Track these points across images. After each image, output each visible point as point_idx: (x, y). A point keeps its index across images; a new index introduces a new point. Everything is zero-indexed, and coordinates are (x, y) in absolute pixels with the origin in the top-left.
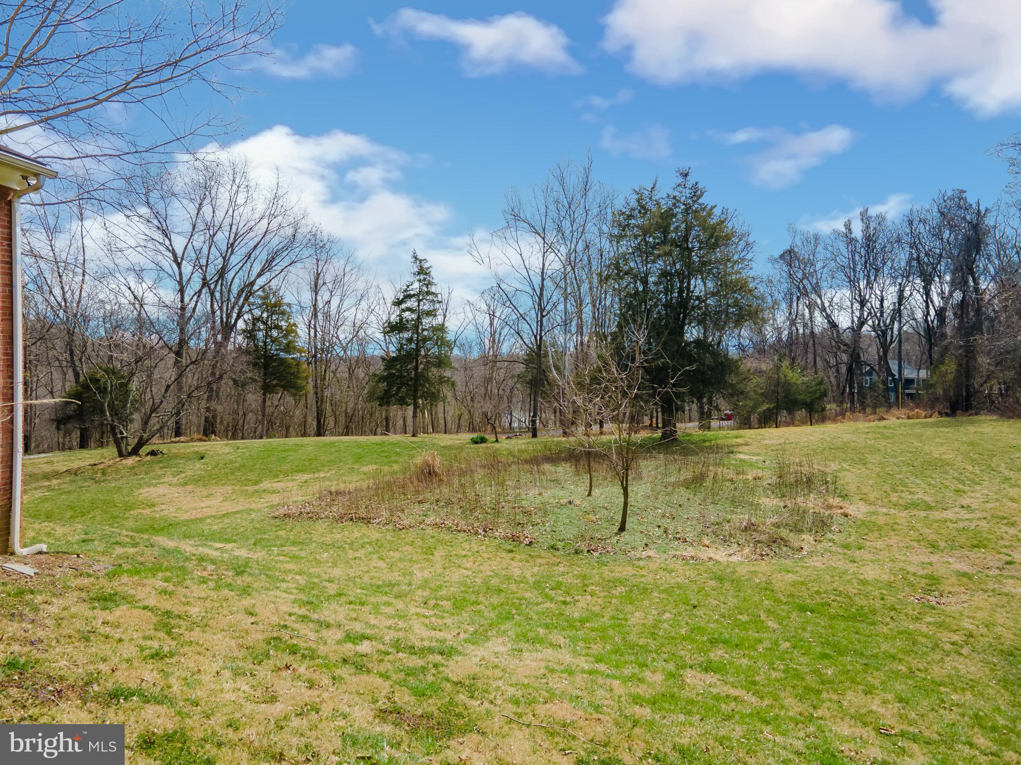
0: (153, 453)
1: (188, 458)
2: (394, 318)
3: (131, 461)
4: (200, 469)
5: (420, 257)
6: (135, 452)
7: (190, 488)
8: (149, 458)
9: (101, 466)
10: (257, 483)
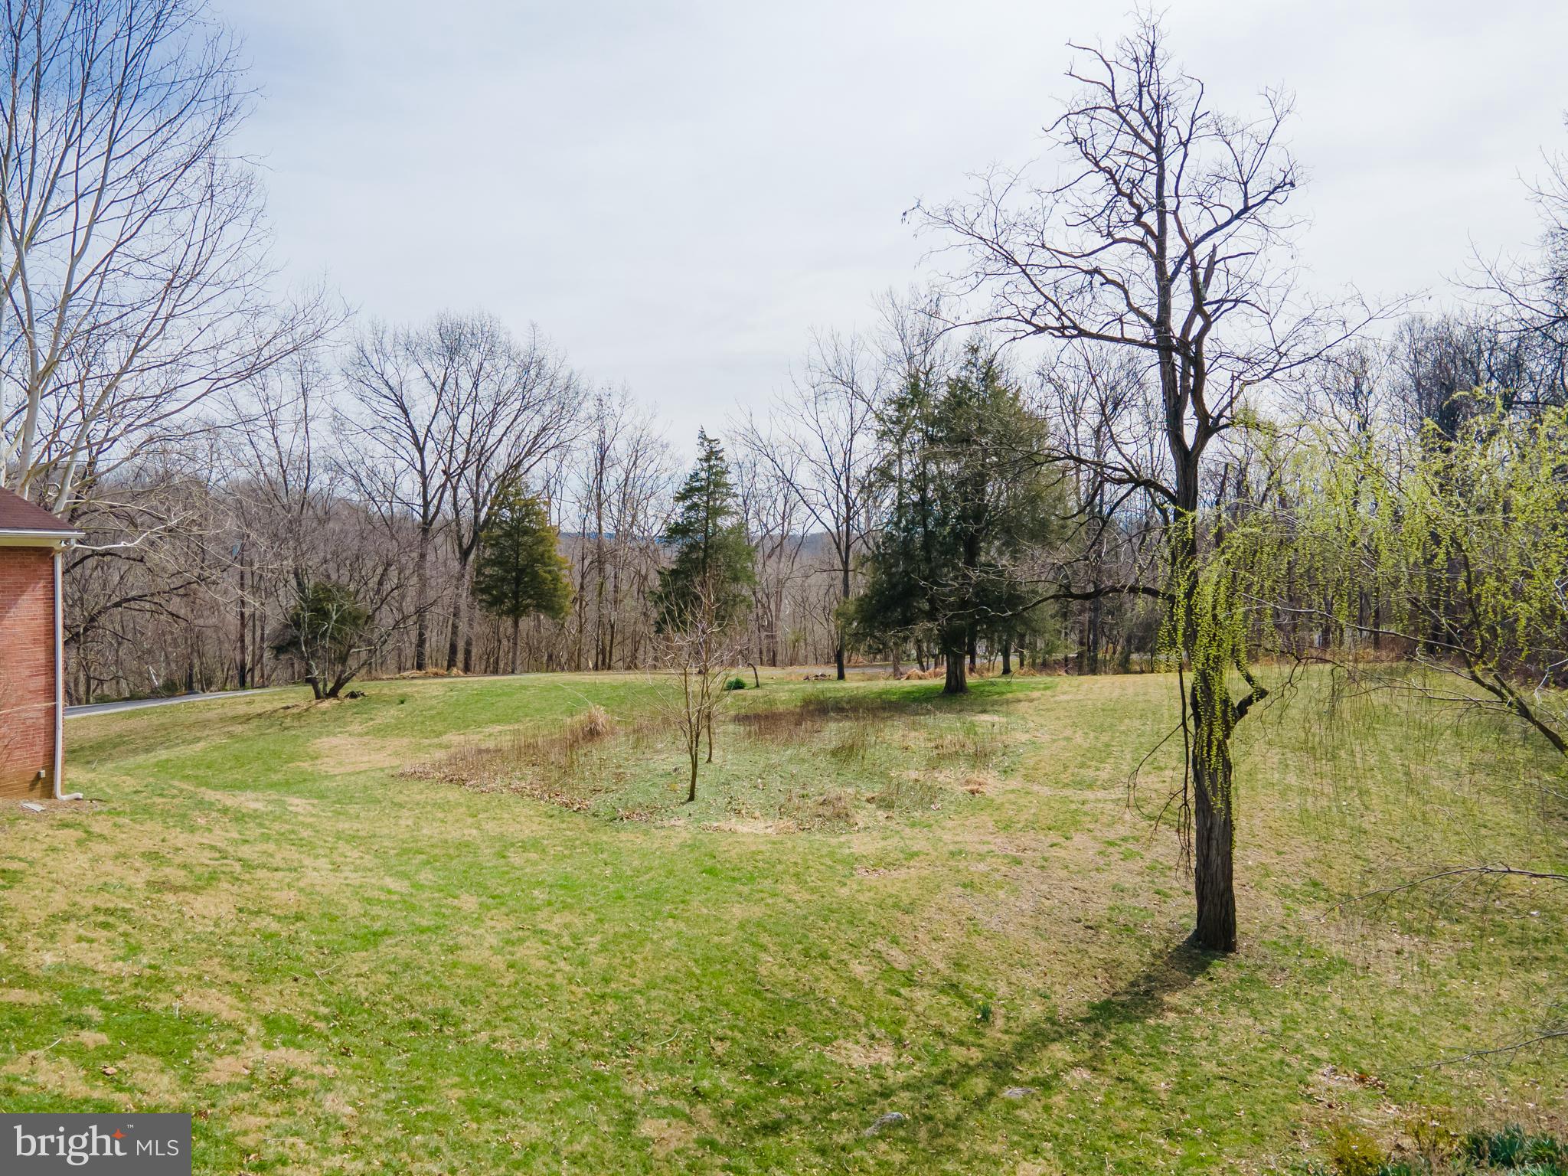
0: (353, 695)
1: (387, 702)
2: (677, 518)
3: (327, 704)
4: (392, 717)
5: (710, 437)
6: (333, 693)
7: (366, 739)
8: (348, 701)
9: (295, 711)
10: (439, 734)
